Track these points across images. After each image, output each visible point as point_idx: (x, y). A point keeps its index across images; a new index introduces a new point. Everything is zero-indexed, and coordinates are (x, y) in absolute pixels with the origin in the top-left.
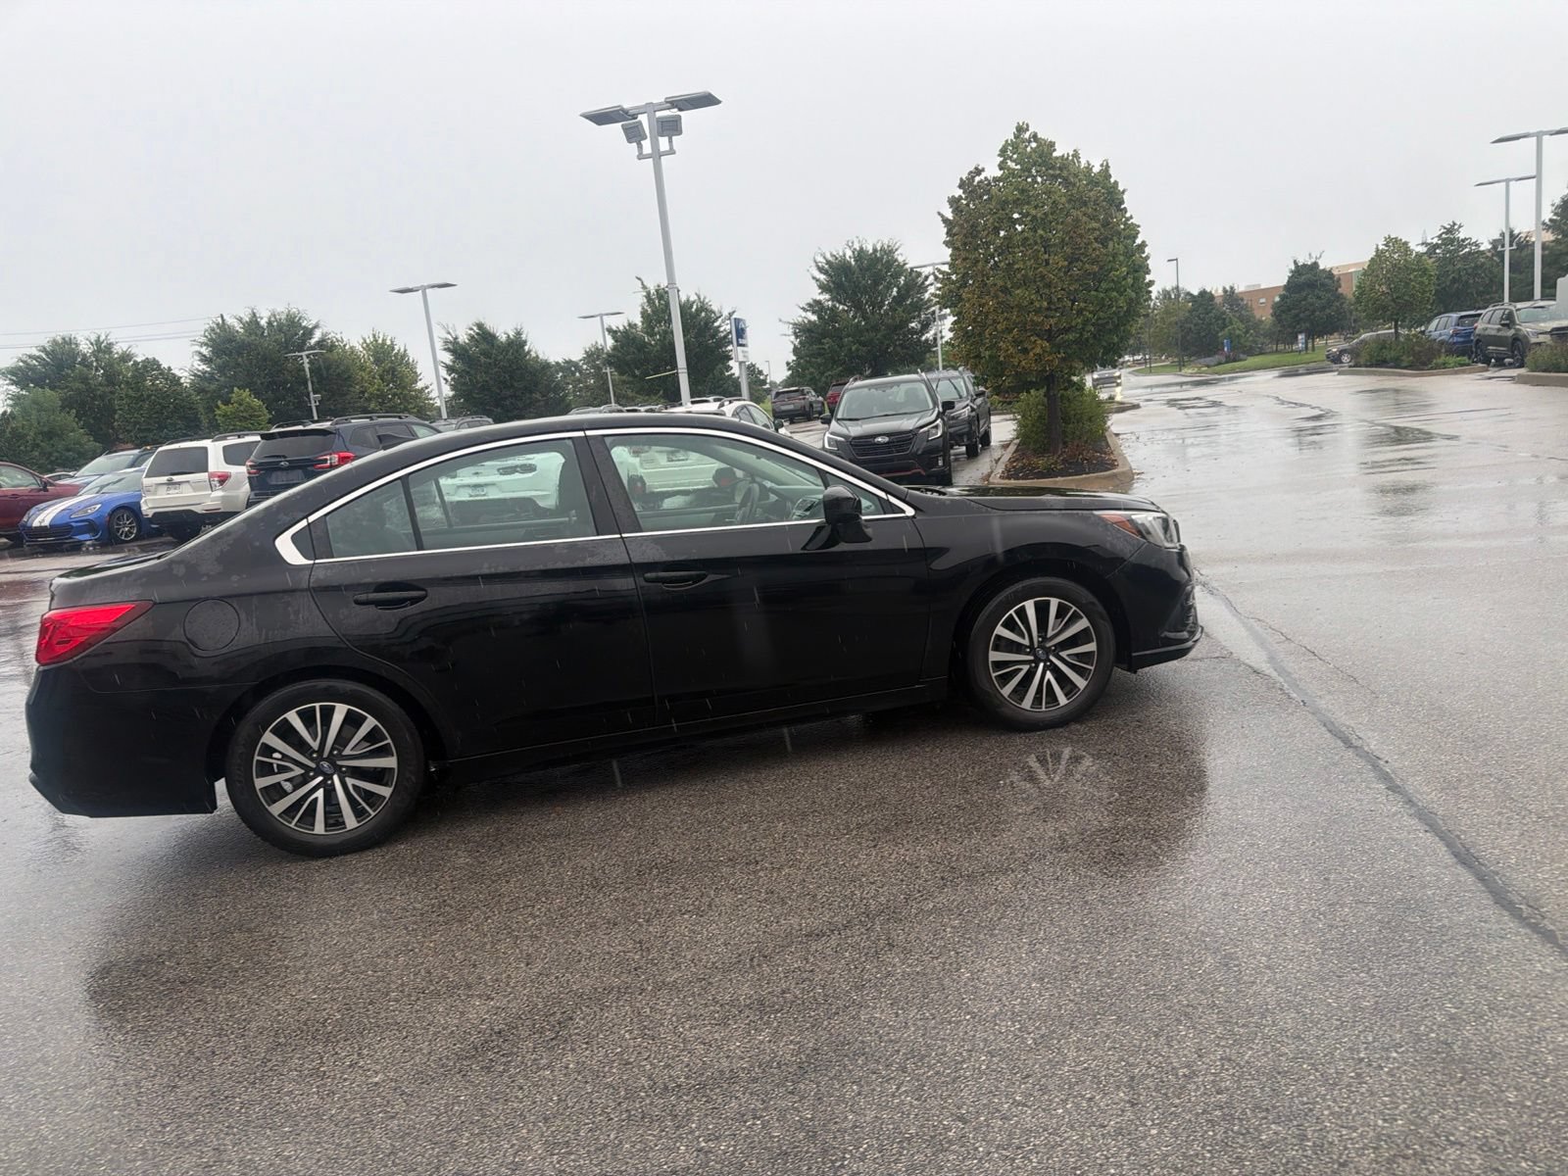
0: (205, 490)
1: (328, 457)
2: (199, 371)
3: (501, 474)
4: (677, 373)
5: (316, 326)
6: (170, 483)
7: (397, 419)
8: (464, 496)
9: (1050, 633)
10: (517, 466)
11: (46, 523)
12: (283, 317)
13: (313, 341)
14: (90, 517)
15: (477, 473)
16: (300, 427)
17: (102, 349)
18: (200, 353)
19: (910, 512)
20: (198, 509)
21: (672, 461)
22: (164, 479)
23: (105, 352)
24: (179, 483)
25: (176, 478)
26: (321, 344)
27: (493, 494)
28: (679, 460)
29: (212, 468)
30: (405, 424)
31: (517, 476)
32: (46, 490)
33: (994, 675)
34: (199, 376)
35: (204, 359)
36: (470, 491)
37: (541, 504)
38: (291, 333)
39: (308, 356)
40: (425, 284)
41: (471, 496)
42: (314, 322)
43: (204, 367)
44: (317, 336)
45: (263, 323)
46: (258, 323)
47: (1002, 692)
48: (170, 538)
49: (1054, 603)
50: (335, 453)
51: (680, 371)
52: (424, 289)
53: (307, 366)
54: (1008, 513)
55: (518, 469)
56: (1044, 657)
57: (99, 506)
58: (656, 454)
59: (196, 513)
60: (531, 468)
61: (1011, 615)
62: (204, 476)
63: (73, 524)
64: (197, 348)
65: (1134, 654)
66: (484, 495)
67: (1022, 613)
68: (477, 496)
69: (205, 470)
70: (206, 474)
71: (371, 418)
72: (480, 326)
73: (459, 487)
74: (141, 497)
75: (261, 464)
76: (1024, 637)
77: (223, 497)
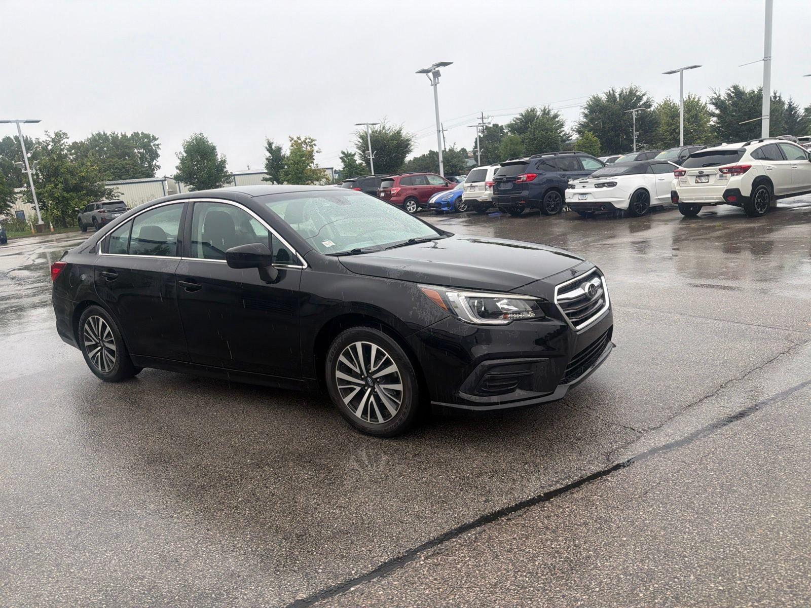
0: (483, 190)
1: (522, 176)
2: (582, 122)
3: (596, 187)
4: (761, 119)
5: (644, 95)
6: (471, 186)
7: (573, 154)
8: (575, 200)
9: (373, 369)
10: (604, 183)
11: (433, 202)
12: (628, 90)
13: (641, 103)
14: (448, 200)
15: (584, 187)
16: (517, 160)
17: (546, 113)
18: (584, 113)
19: (306, 265)
20: (479, 199)
21: (698, 183)
22: (469, 184)
23: (547, 114)
24: (474, 187)
25: (474, 184)
26: (644, 104)
27: (590, 199)
28: (702, 182)
29: (487, 180)
30: (576, 157)
31: (605, 189)
32: (448, 186)
33: (339, 387)
34: (582, 125)
35: (586, 116)
36: (580, 197)
37: (617, 206)
38: (631, 99)
39: (637, 111)
40: (683, 67)
41: (579, 200)
42: (643, 93)
43: (585, 120)
44: (644, 99)
45: (617, 95)
46: (614, 95)
47: (344, 400)
48: (475, 212)
49: (374, 347)
50: (526, 174)
51: (763, 118)
52: (681, 71)
53: (634, 117)
54: (358, 276)
55: (606, 185)
56: (371, 385)
57: (452, 195)
58: (688, 177)
59: (479, 202)
60: (612, 184)
61: (347, 349)
62: (483, 183)
63: (442, 203)
64: (583, 110)
65: (432, 402)
66: (586, 199)
67: (354, 349)
68: (582, 199)
69: (484, 181)
70: (484, 182)
71: (555, 154)
72: (735, 87)
73: (575, 194)
74: (462, 192)
75: (497, 179)
76: (357, 368)
77: (490, 194)
